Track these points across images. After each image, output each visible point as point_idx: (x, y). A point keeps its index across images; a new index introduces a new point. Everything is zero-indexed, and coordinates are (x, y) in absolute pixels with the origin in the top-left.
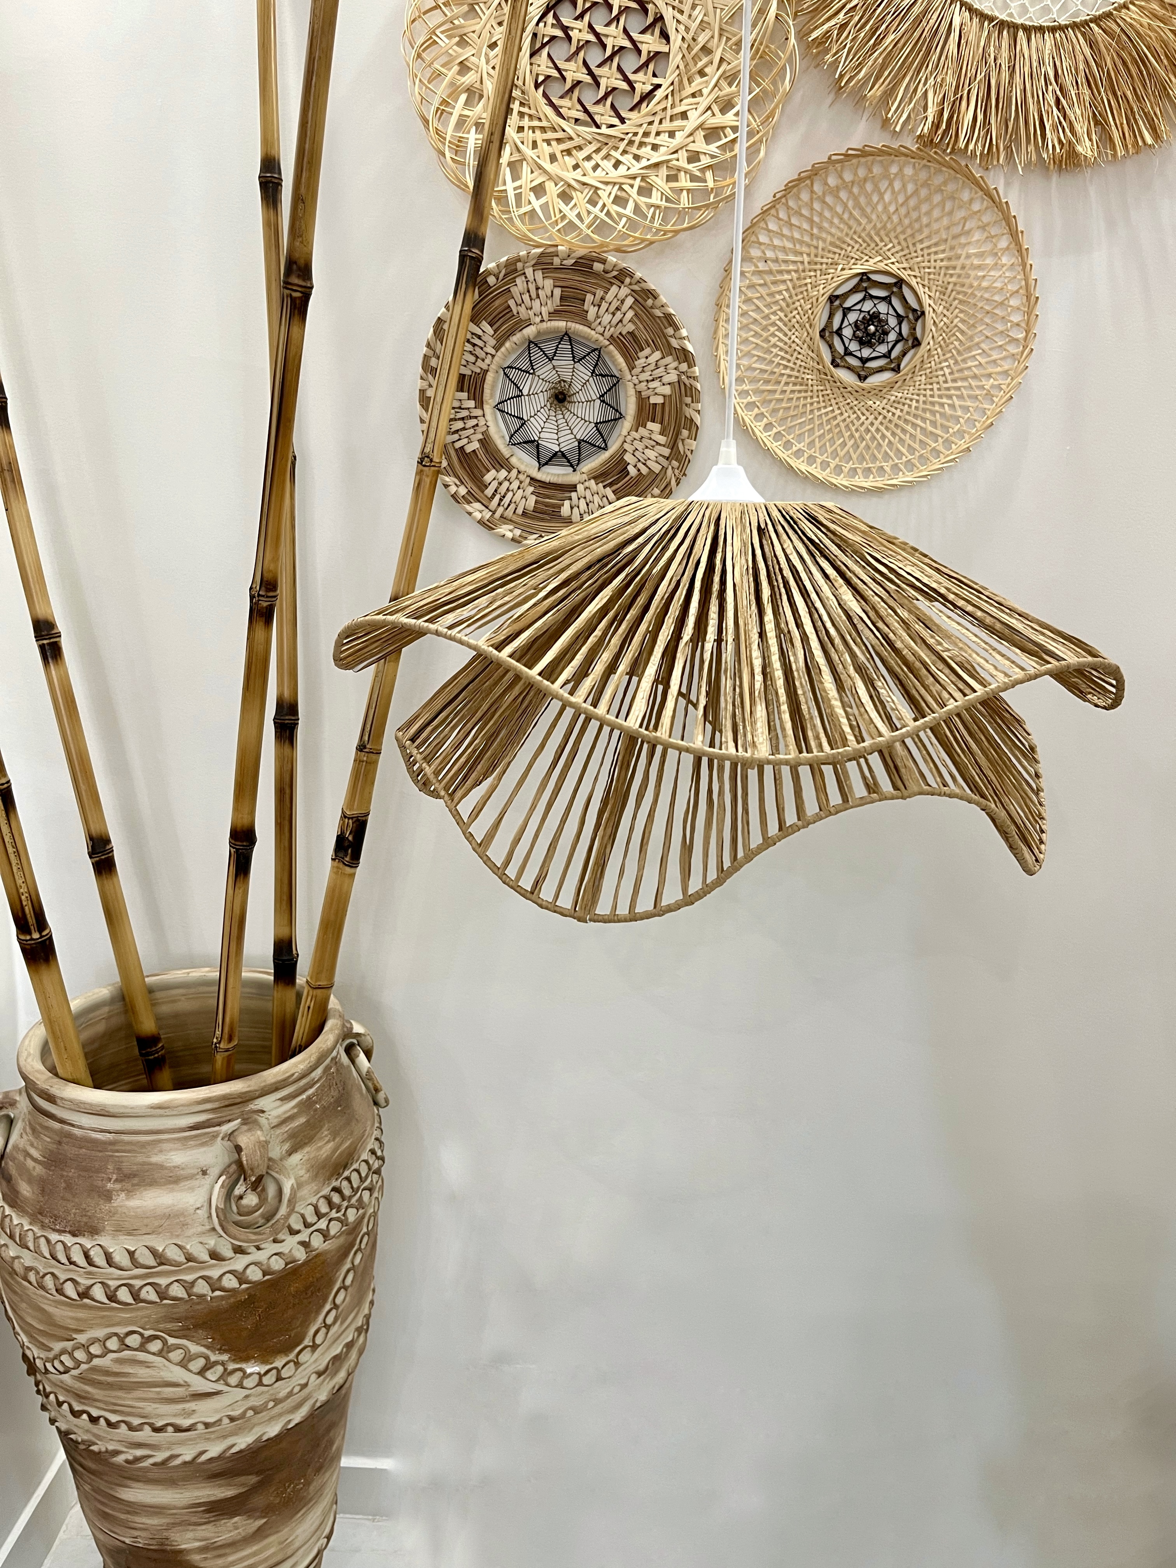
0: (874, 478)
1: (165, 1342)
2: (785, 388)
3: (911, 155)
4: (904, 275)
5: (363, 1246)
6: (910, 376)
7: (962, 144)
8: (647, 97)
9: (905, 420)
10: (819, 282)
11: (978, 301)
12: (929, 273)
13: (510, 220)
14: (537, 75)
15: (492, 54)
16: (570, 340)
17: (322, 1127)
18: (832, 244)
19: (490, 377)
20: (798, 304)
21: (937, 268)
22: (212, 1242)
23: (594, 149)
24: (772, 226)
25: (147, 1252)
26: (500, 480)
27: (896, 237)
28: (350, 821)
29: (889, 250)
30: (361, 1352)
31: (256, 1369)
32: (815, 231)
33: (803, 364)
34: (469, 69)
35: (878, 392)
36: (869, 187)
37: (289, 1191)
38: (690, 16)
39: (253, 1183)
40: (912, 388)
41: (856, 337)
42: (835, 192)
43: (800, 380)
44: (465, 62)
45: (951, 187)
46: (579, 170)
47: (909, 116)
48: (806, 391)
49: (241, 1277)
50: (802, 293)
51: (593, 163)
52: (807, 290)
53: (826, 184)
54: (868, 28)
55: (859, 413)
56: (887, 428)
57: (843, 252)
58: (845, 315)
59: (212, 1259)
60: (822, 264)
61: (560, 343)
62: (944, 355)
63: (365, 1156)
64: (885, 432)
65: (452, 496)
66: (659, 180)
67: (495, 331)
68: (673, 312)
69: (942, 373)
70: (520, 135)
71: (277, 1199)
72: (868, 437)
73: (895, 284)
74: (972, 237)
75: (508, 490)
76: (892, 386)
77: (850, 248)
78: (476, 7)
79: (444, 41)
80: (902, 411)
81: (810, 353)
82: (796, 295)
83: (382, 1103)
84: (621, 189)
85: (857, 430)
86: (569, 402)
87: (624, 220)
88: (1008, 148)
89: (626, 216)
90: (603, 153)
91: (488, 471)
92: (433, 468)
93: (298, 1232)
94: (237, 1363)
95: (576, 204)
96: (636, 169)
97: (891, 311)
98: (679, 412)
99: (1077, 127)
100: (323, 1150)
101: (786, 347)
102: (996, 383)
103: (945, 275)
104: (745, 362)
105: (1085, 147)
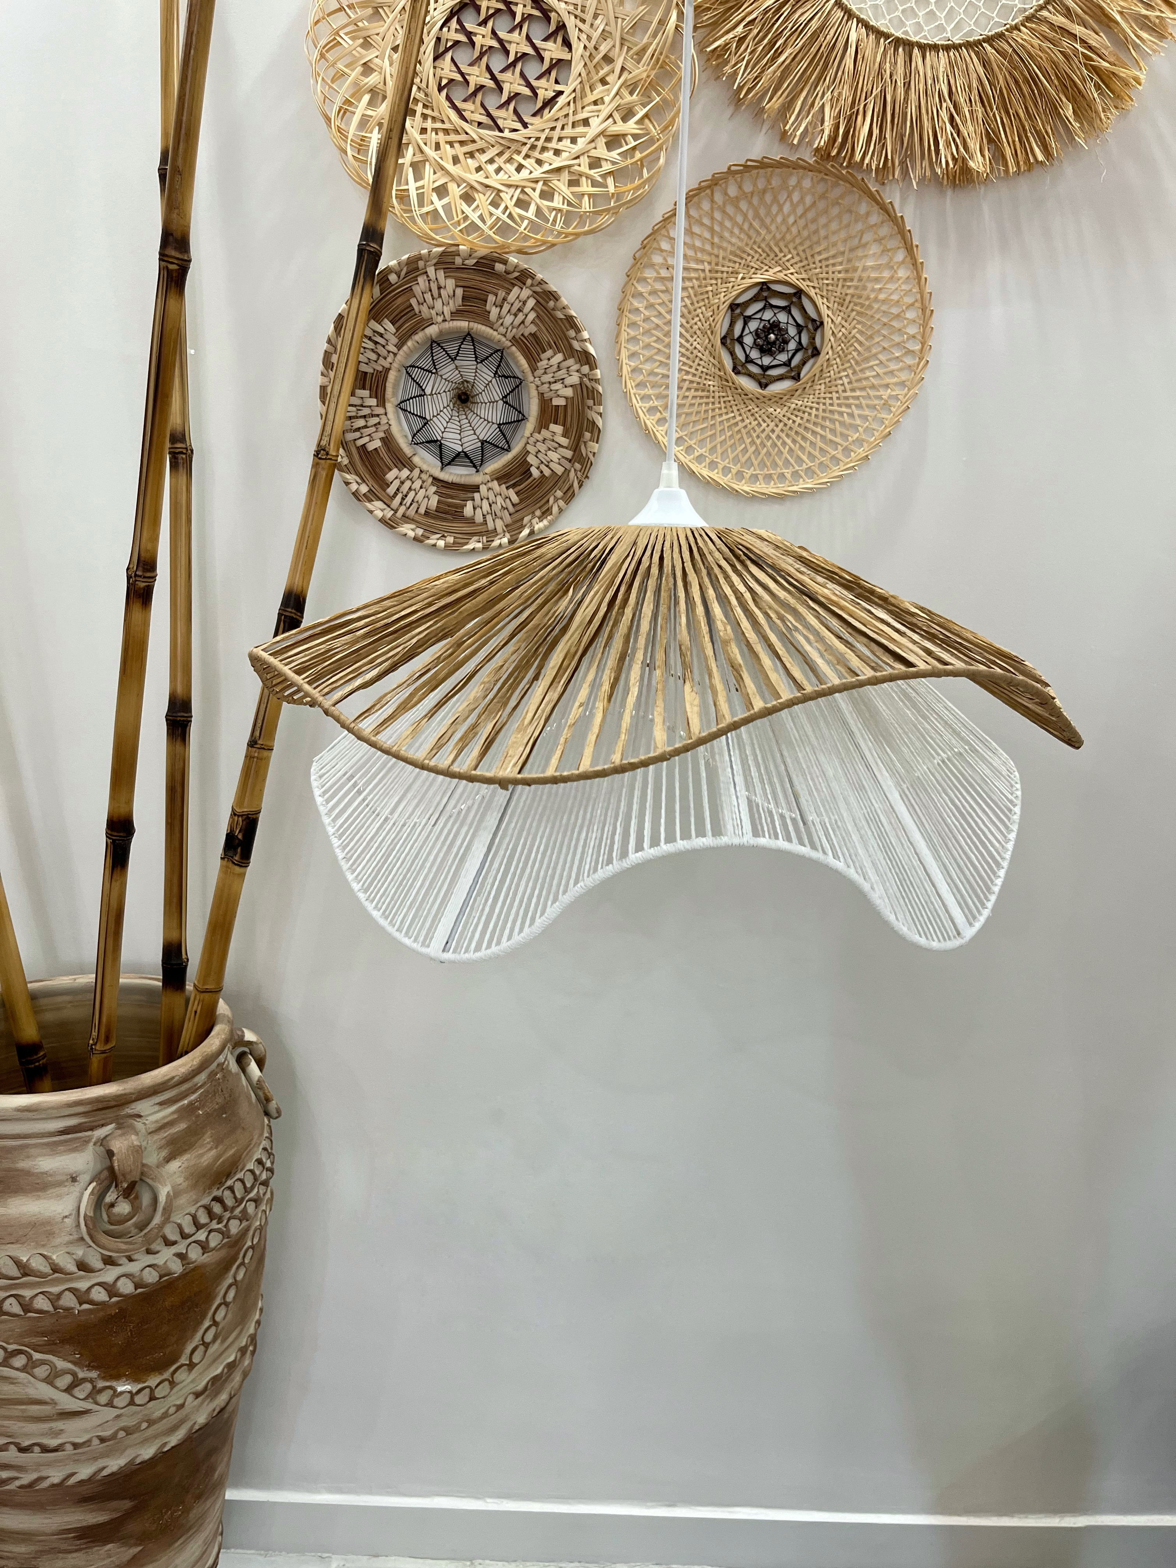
0: (775, 484)
1: (29, 1357)
2: (687, 394)
3: (809, 168)
4: (803, 285)
5: (246, 1261)
6: (810, 384)
7: (858, 157)
8: (550, 103)
9: (806, 427)
10: (719, 290)
11: (875, 313)
12: (827, 285)
13: (412, 219)
14: (441, 78)
15: (395, 56)
16: (473, 340)
17: (204, 1134)
18: (732, 253)
19: (392, 376)
20: (699, 311)
21: (836, 279)
22: (80, 1252)
23: (497, 152)
25: (11, 1262)
26: (402, 479)
27: (795, 248)
28: (240, 819)
29: (788, 261)
30: (245, 1375)
31: (128, 1387)
32: (716, 240)
33: (705, 370)
34: (372, 70)
35: (779, 400)
36: (768, 198)
37: (164, 1198)
38: (592, 25)
39: (124, 1190)
40: (811, 396)
41: (757, 345)
42: (735, 202)
43: (701, 385)
44: (369, 64)
45: (846, 201)
46: (482, 172)
47: (806, 128)
48: (708, 397)
49: (110, 1289)
50: (703, 300)
51: (495, 166)
52: (708, 298)
53: (726, 194)
54: (766, 41)
55: (760, 419)
56: (788, 435)
57: (743, 262)
58: (745, 324)
59: (79, 1270)
60: (722, 272)
61: (462, 343)
62: (843, 365)
63: (251, 1165)
64: (786, 439)
65: (353, 494)
66: (561, 185)
67: (397, 330)
68: (574, 314)
69: (841, 382)
70: (424, 136)
71: (151, 1209)
72: (769, 444)
73: (795, 294)
74: (870, 249)
75: (410, 489)
76: (792, 393)
77: (750, 258)
78: (380, 10)
79: (347, 42)
80: (802, 418)
81: (712, 360)
82: (698, 302)
83: (274, 1113)
84: (523, 192)
85: (758, 437)
86: (473, 403)
87: (526, 222)
88: (902, 163)
89: (528, 218)
90: (506, 156)
91: (391, 470)
92: (328, 461)
93: (174, 1243)
94: (107, 1381)
95: (478, 206)
96: (538, 172)
97: (791, 321)
98: (581, 415)
99: (970, 144)
100: (205, 1158)
101: (688, 353)
102: (894, 393)
103: (843, 286)
104: (648, 367)
105: (978, 163)
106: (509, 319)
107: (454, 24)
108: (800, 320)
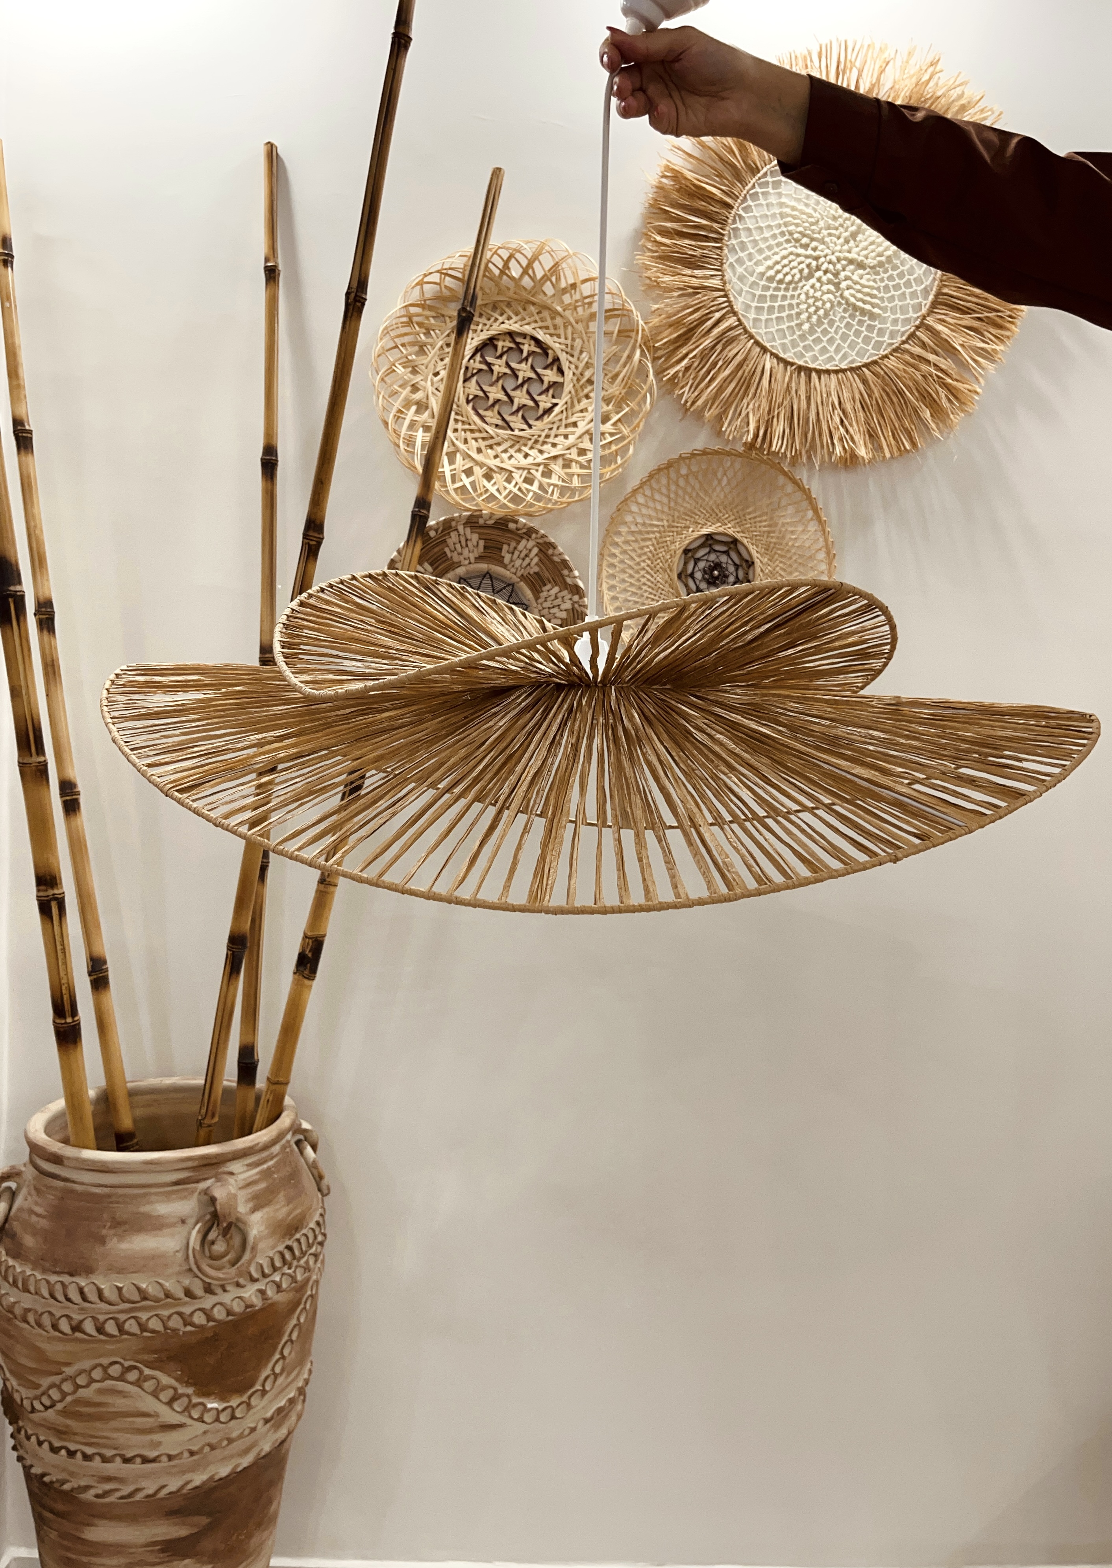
1: (141, 1372)
3: (739, 455)
4: (738, 536)
5: (308, 1307)
8: (548, 411)
10: (676, 540)
11: (793, 555)
12: (756, 535)
13: (447, 492)
14: (468, 395)
15: (436, 379)
16: (491, 578)
17: (279, 1194)
18: (684, 513)
20: (661, 555)
21: (762, 532)
22: (186, 1282)
23: (510, 445)
24: (641, 499)
25: (133, 1287)
27: (731, 510)
28: (311, 941)
29: (726, 519)
30: (299, 1417)
31: (215, 1405)
34: (419, 389)
36: (710, 475)
37: (252, 1242)
38: (578, 359)
39: (224, 1229)
41: (705, 579)
42: (685, 478)
44: (416, 385)
45: (768, 478)
46: (499, 459)
47: (736, 428)
49: (208, 1315)
50: (663, 547)
51: (508, 454)
52: (667, 545)
53: (679, 472)
54: (705, 369)
57: (692, 520)
58: (696, 564)
59: (186, 1295)
60: (678, 527)
61: (483, 579)
63: (312, 1226)
66: (556, 467)
67: (434, 570)
68: (567, 558)
70: (456, 434)
71: (242, 1248)
73: (732, 542)
74: (787, 510)
77: (698, 517)
78: (425, 348)
81: (671, 589)
82: (660, 549)
83: (325, 1190)
84: (529, 473)
87: (531, 494)
88: (807, 451)
89: (533, 491)
90: (517, 447)
93: (257, 1280)
94: (200, 1397)
95: (496, 482)
96: (540, 459)
97: (730, 562)
99: (856, 438)
100: (280, 1213)
101: (653, 586)
103: (768, 537)
104: (622, 596)
105: (862, 452)
106: (518, 563)
107: (478, 357)
108: (737, 561)
